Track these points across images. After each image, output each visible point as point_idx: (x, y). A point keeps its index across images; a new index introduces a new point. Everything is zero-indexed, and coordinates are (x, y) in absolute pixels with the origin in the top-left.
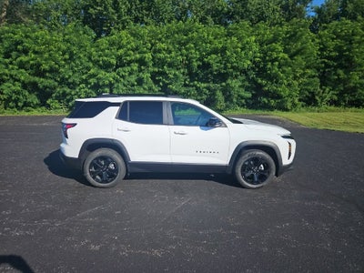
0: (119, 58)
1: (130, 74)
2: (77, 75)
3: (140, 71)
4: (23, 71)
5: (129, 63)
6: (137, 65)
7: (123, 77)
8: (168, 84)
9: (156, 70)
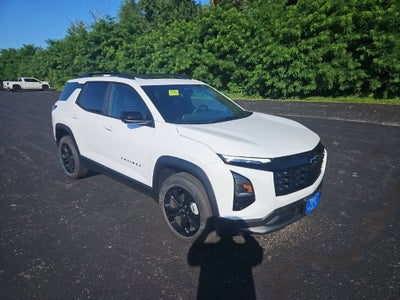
0: (306, 27)
1: (316, 47)
2: (255, 54)
3: (334, 40)
4: (210, 54)
5: (318, 31)
6: (328, 32)
7: (306, 52)
8: (372, 57)
9: (358, 36)
